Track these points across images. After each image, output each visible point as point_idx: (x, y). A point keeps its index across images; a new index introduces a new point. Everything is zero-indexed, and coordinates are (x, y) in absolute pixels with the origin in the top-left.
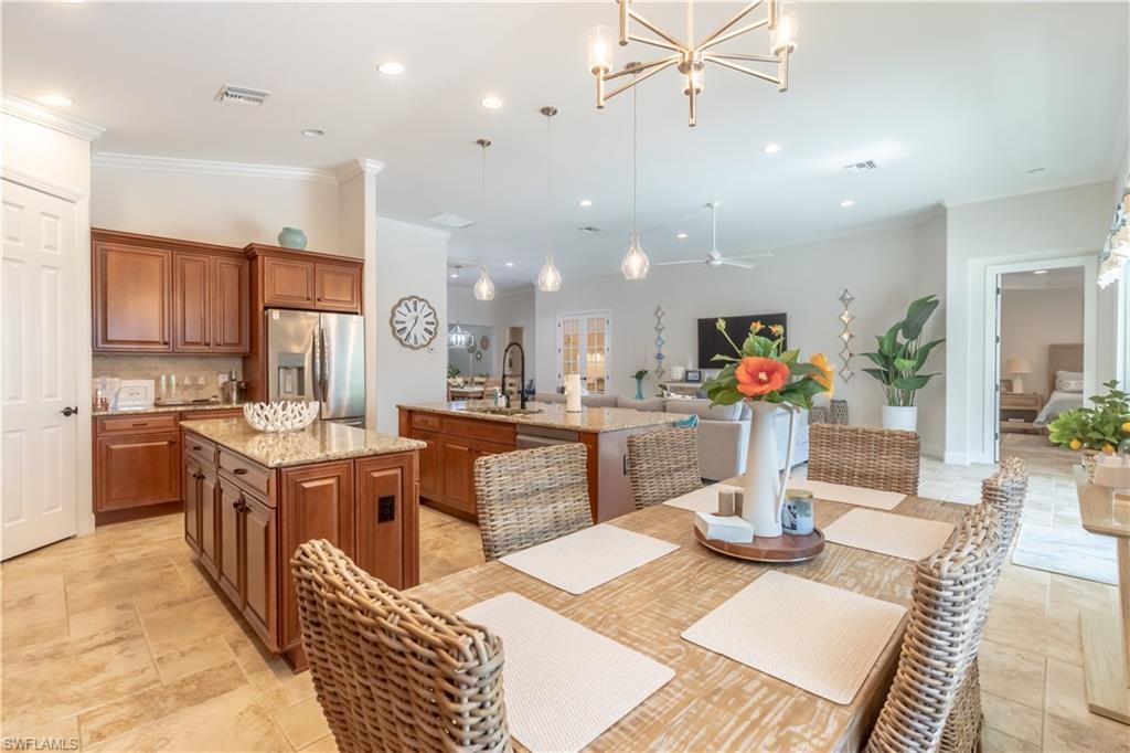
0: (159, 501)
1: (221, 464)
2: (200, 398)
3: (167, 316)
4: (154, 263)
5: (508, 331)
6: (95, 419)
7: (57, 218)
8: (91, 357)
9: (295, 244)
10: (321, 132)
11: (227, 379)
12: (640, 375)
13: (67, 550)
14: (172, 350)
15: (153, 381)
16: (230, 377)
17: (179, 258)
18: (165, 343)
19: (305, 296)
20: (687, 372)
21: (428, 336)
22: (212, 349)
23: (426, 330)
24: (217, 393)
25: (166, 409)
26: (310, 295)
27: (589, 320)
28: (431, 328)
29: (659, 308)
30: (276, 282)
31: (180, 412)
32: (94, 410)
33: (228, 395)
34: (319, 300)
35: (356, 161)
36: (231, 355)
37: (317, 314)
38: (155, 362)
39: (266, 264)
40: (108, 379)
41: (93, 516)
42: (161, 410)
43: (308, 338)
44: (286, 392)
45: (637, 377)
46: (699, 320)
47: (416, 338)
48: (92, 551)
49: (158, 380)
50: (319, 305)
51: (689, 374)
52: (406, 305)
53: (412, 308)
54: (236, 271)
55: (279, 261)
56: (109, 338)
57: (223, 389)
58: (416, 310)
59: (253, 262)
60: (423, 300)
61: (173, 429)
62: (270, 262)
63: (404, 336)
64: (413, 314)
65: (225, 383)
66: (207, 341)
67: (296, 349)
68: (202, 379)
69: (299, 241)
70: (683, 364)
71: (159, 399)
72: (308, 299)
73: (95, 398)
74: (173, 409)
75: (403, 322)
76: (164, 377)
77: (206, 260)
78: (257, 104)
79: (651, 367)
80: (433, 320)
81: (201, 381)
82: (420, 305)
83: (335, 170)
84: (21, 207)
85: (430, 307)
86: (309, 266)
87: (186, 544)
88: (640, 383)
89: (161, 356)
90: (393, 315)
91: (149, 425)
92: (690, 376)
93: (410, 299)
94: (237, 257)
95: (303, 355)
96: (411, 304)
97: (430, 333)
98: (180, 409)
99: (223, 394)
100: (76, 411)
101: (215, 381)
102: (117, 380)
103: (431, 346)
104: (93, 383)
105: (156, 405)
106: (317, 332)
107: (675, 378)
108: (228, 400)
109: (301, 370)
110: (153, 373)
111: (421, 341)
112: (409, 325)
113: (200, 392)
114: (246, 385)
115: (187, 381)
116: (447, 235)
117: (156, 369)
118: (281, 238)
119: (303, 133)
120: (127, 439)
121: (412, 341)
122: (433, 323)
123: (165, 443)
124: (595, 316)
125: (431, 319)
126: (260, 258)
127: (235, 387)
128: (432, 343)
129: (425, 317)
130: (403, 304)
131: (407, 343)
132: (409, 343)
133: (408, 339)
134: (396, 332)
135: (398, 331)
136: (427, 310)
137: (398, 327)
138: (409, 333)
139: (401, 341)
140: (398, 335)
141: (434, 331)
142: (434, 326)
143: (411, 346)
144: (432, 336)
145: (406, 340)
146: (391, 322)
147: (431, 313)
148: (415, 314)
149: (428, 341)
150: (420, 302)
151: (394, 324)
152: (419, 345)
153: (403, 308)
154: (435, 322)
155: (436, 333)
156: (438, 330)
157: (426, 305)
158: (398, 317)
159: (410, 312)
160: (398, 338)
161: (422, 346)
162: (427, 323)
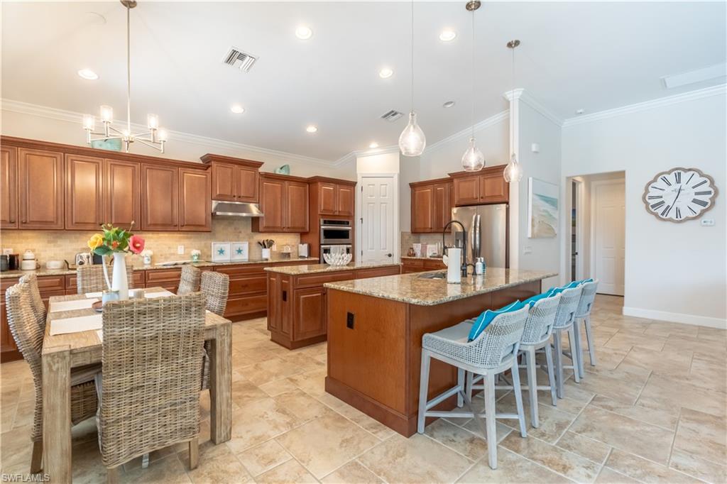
6: (402, 259)
17: (436, 188)
18: (431, 229)
26: (477, 195)
30: (460, 191)
34: (482, 198)
47: (678, 211)
50: (482, 201)
52: (665, 179)
53: (673, 181)
55: (462, 180)
56: (416, 227)
60: (691, 170)
62: (458, 181)
63: (660, 211)
64: (675, 186)
72: (476, 198)
75: (661, 197)
82: (685, 177)
85: (702, 175)
86: (477, 177)
90: (647, 191)
91: (415, 264)
93: (669, 172)
100: (393, 255)
103: (705, 218)
106: (474, 218)
112: (669, 202)
122: (709, 193)
125: (704, 189)
126: (454, 181)
128: (707, 214)
129: (694, 187)
130: (659, 179)
131: (664, 217)
132: (668, 217)
133: (666, 214)
134: (650, 208)
135: (653, 206)
136: (697, 179)
137: (652, 202)
138: (668, 206)
139: (656, 215)
140: (653, 210)
141: (710, 202)
142: (711, 196)
143: (670, 220)
144: (707, 207)
145: (663, 214)
146: (644, 198)
147: (705, 182)
148: (678, 186)
149: (698, 213)
150: (685, 172)
151: (647, 200)
152: (683, 218)
153: (660, 183)
154: (713, 191)
155: (713, 203)
156: (718, 200)
157: (696, 174)
158: (653, 192)
159: (670, 184)
160: (652, 213)
161: (688, 219)
162: (697, 194)
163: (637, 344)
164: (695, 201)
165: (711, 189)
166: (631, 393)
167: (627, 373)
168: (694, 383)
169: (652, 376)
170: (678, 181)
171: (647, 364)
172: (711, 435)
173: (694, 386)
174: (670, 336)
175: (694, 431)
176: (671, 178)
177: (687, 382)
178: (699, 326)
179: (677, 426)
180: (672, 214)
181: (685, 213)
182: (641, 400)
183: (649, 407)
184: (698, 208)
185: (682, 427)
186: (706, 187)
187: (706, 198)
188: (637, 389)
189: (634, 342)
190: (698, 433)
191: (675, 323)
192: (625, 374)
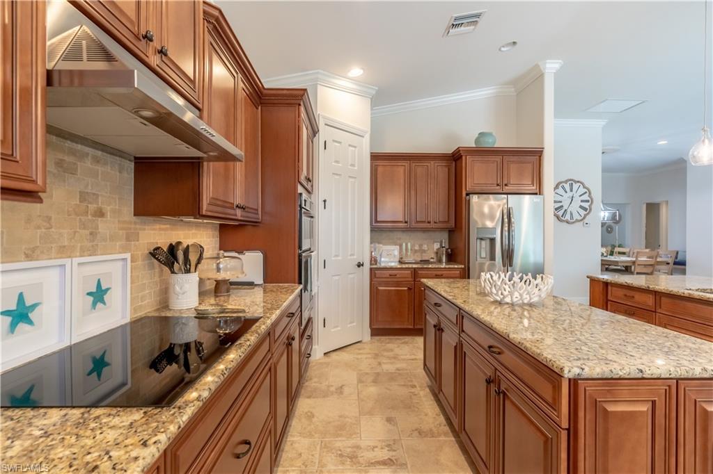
0: (402, 327)
1: (464, 329)
2: (424, 259)
3: (407, 205)
4: (401, 170)
5: (645, 206)
6: (371, 269)
7: (355, 147)
8: (369, 231)
9: (488, 143)
10: (514, 43)
11: (439, 246)
13: (357, 351)
14: (409, 227)
15: (398, 247)
16: (441, 245)
17: (414, 164)
18: (406, 222)
19: (496, 183)
21: (583, 213)
22: (433, 225)
23: (581, 207)
24: (433, 255)
25: (407, 266)
26: (499, 182)
28: (586, 205)
30: (475, 174)
31: (415, 269)
32: (371, 264)
33: (440, 257)
34: (506, 185)
35: (537, 66)
36: (442, 229)
37: (505, 196)
38: (399, 235)
39: (468, 161)
40: (377, 245)
41: (370, 330)
42: (404, 266)
43: (498, 214)
44: (481, 258)
47: (571, 214)
48: (369, 356)
49: (401, 246)
50: (506, 189)
52: (563, 187)
53: (568, 189)
54: (447, 170)
55: (477, 158)
56: (378, 220)
57: (437, 253)
58: (571, 190)
59: (458, 162)
60: (578, 182)
61: (410, 280)
62: (471, 159)
63: (560, 213)
64: (570, 194)
65: (438, 249)
66: (429, 219)
67: (489, 224)
68: (426, 246)
69: (490, 141)
71: (401, 258)
72: (498, 185)
73: (371, 257)
74: (410, 266)
75: (561, 202)
76: (404, 244)
77: (429, 165)
78: (472, 27)
80: (589, 199)
81: (425, 247)
82: (575, 186)
83: (514, 82)
84: (340, 143)
85: (584, 187)
86: (498, 159)
87: (423, 371)
89: (403, 231)
91: (398, 276)
93: (566, 182)
94: (448, 160)
95: (494, 229)
96: (567, 187)
97: (585, 209)
98: (414, 266)
99: (437, 256)
100: (363, 265)
101: (431, 247)
102: (381, 245)
103: (586, 221)
104: (371, 247)
105: (400, 262)
106: (505, 211)
108: (440, 261)
109: (492, 240)
110: (398, 242)
111: (576, 217)
112: (566, 206)
113: (424, 254)
114: (452, 251)
115: (417, 248)
116: (602, 123)
117: (400, 239)
118: (477, 141)
119: (500, 50)
120: (387, 284)
121: (568, 217)
122: (588, 201)
123: (406, 289)
125: (586, 197)
126: (464, 158)
127: (444, 252)
128: (588, 217)
129: (580, 196)
130: (560, 187)
131: (563, 219)
132: (565, 218)
133: (564, 215)
135: (555, 209)
136: (582, 190)
137: (555, 206)
138: (566, 210)
139: (558, 217)
141: (588, 208)
142: (589, 204)
143: (567, 221)
144: (588, 211)
145: (562, 216)
147: (586, 192)
149: (583, 216)
150: (575, 183)
152: (574, 221)
153: (560, 190)
155: (591, 209)
156: (593, 206)
157: (581, 185)
158: (556, 197)
159: (566, 192)
160: (555, 215)
161: (577, 221)
162: (582, 201)
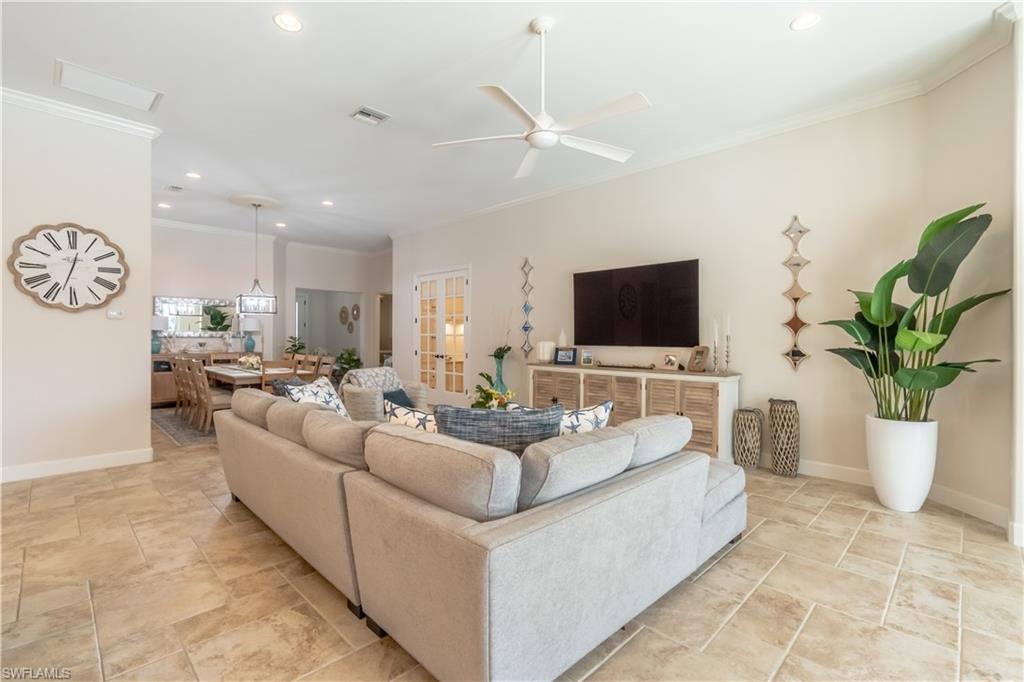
12: (500, 354)
20: (557, 350)
27: (447, 280)
29: (526, 262)
45: (495, 356)
46: (575, 275)
47: (73, 294)
51: (560, 353)
52: (49, 238)
53: (64, 244)
58: (74, 248)
60: (91, 231)
63: (42, 289)
64: (69, 253)
70: (555, 339)
75: (44, 267)
79: (516, 341)
82: (83, 240)
85: (108, 244)
88: (500, 364)
90: (16, 252)
92: (562, 356)
93: (57, 228)
96: (60, 236)
97: (109, 286)
103: (111, 308)
107: (541, 358)
111: (88, 299)
112: (58, 275)
122: (118, 271)
124: (454, 275)
125: (111, 264)
128: (115, 302)
129: (97, 259)
130: (40, 235)
131: (49, 301)
132: (56, 301)
133: (53, 294)
134: (23, 283)
135: (28, 281)
136: (101, 248)
137: (28, 273)
138: (57, 284)
139: (35, 297)
140: (28, 287)
141: (118, 284)
142: (119, 276)
143: (60, 307)
144: (115, 291)
145: (47, 296)
146: (10, 264)
147: (112, 254)
148: (72, 254)
149: (103, 299)
150: (84, 233)
151: (17, 268)
152: (80, 306)
153: (40, 242)
154: (122, 269)
155: (123, 287)
156: (129, 282)
157: (100, 239)
158: (27, 256)
159: (59, 249)
160: (27, 293)
161: (88, 307)
162: (101, 270)
163: (31, 539)
164: (98, 280)
165: (119, 266)
166: (82, 657)
167: (46, 614)
168: (161, 570)
169: (95, 592)
170: (73, 246)
171: (71, 573)
172: (237, 646)
173: (163, 573)
174: (77, 499)
175: (216, 657)
176: (62, 237)
177: (151, 572)
178: (107, 469)
179: (192, 667)
180: (63, 298)
181: (84, 298)
182: (107, 661)
183: (130, 665)
184: (103, 292)
185: (199, 664)
186: (112, 262)
187: (113, 278)
188: (86, 639)
189: (22, 538)
190: (222, 656)
191: (71, 475)
192: (45, 618)
